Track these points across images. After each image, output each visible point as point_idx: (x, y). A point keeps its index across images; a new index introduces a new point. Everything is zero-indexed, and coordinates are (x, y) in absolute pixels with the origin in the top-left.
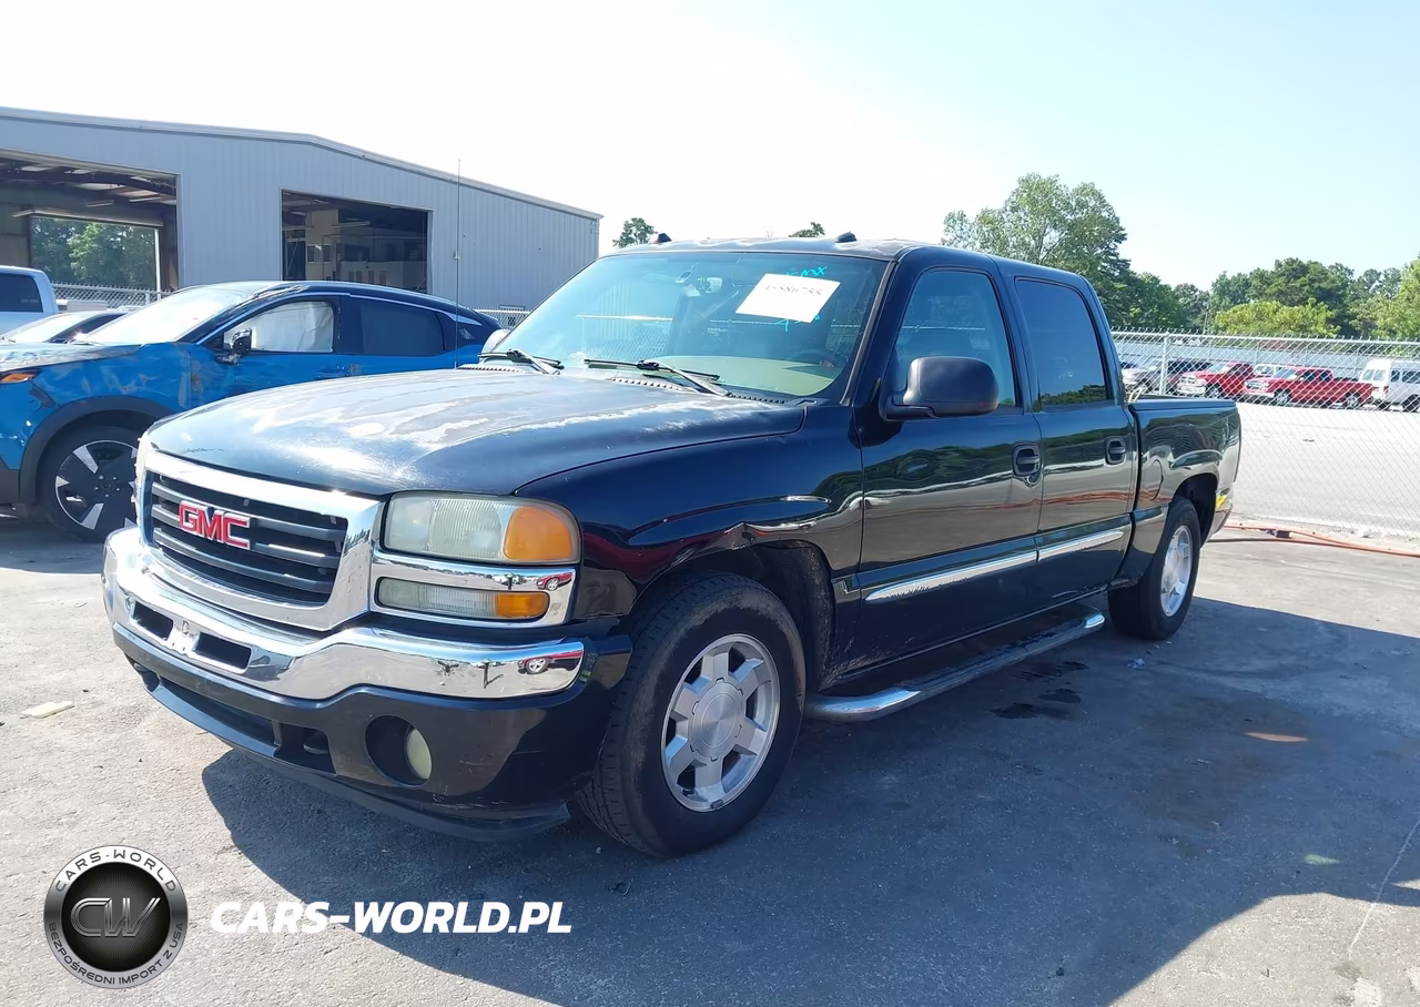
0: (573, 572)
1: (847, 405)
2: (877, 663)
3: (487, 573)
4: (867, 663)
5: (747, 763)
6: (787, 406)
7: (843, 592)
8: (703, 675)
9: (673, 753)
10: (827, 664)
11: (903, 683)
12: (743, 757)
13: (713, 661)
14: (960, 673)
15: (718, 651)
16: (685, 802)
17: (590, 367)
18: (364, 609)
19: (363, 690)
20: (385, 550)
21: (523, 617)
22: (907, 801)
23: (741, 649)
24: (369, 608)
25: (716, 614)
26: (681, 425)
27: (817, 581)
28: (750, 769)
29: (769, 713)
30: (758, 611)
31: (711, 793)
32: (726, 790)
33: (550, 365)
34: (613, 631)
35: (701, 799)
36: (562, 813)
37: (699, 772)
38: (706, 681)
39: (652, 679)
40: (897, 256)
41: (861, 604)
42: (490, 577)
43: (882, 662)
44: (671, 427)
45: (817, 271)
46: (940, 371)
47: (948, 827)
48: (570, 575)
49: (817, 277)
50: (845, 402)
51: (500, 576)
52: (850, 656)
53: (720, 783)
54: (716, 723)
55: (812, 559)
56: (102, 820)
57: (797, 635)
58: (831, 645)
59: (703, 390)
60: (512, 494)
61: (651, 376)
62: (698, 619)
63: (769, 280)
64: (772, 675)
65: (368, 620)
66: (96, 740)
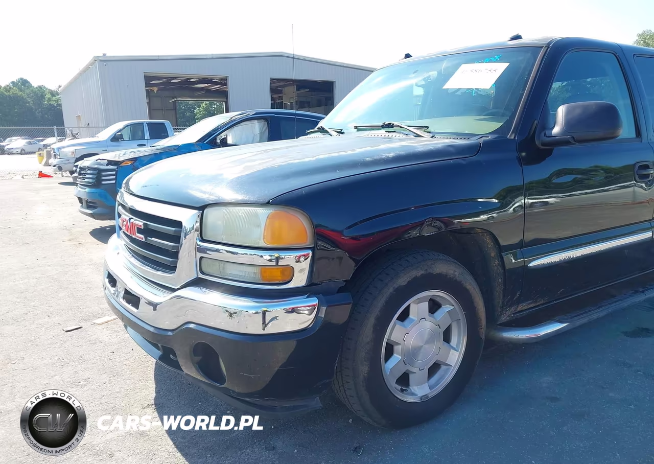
0: (310, 252)
1: (513, 138)
2: (538, 306)
3: (260, 255)
4: (531, 306)
5: (446, 371)
6: (471, 140)
7: (511, 260)
8: (411, 316)
9: (392, 367)
10: (502, 308)
11: (557, 318)
12: (443, 367)
13: (418, 307)
14: (597, 310)
15: (420, 301)
16: (400, 396)
17: (358, 131)
18: (194, 276)
19: (192, 326)
20: (203, 240)
21: (278, 282)
22: (558, 397)
23: (438, 299)
24: (197, 275)
25: (416, 278)
26: (391, 155)
27: (493, 255)
28: (446, 376)
29: (459, 340)
30: (446, 275)
31: (420, 390)
32: (431, 388)
33: (336, 131)
34: (341, 290)
35: (413, 394)
36: (316, 403)
37: (411, 377)
38: (413, 320)
39: (371, 321)
40: (549, 43)
41: (525, 268)
42: (262, 256)
43: (542, 304)
44: (383, 157)
45: (495, 58)
46: (578, 111)
47: (586, 417)
48: (309, 254)
49: (495, 62)
50: (511, 136)
51: (267, 256)
52: (519, 302)
53: (427, 384)
54: (422, 346)
55: (488, 241)
56: (99, 384)
57: (477, 290)
58: (504, 296)
59: (418, 136)
60: (267, 204)
61: (389, 132)
62: (403, 280)
63: (464, 67)
64: (461, 315)
65: (197, 283)
66: (119, 337)
